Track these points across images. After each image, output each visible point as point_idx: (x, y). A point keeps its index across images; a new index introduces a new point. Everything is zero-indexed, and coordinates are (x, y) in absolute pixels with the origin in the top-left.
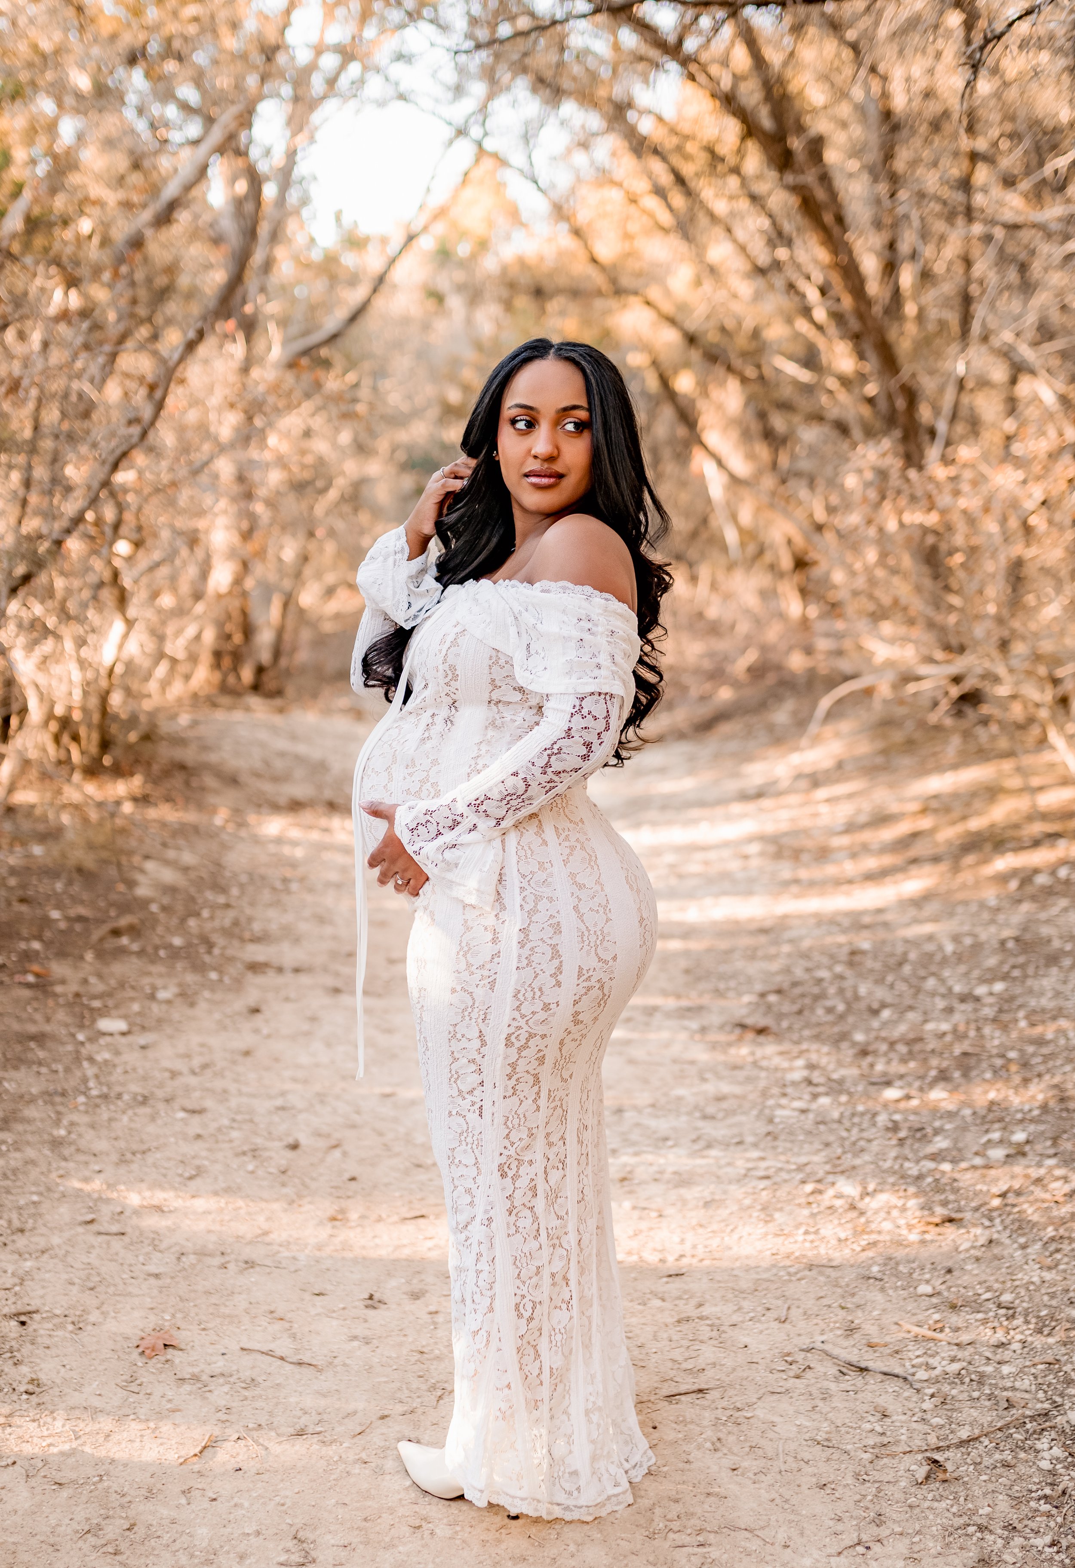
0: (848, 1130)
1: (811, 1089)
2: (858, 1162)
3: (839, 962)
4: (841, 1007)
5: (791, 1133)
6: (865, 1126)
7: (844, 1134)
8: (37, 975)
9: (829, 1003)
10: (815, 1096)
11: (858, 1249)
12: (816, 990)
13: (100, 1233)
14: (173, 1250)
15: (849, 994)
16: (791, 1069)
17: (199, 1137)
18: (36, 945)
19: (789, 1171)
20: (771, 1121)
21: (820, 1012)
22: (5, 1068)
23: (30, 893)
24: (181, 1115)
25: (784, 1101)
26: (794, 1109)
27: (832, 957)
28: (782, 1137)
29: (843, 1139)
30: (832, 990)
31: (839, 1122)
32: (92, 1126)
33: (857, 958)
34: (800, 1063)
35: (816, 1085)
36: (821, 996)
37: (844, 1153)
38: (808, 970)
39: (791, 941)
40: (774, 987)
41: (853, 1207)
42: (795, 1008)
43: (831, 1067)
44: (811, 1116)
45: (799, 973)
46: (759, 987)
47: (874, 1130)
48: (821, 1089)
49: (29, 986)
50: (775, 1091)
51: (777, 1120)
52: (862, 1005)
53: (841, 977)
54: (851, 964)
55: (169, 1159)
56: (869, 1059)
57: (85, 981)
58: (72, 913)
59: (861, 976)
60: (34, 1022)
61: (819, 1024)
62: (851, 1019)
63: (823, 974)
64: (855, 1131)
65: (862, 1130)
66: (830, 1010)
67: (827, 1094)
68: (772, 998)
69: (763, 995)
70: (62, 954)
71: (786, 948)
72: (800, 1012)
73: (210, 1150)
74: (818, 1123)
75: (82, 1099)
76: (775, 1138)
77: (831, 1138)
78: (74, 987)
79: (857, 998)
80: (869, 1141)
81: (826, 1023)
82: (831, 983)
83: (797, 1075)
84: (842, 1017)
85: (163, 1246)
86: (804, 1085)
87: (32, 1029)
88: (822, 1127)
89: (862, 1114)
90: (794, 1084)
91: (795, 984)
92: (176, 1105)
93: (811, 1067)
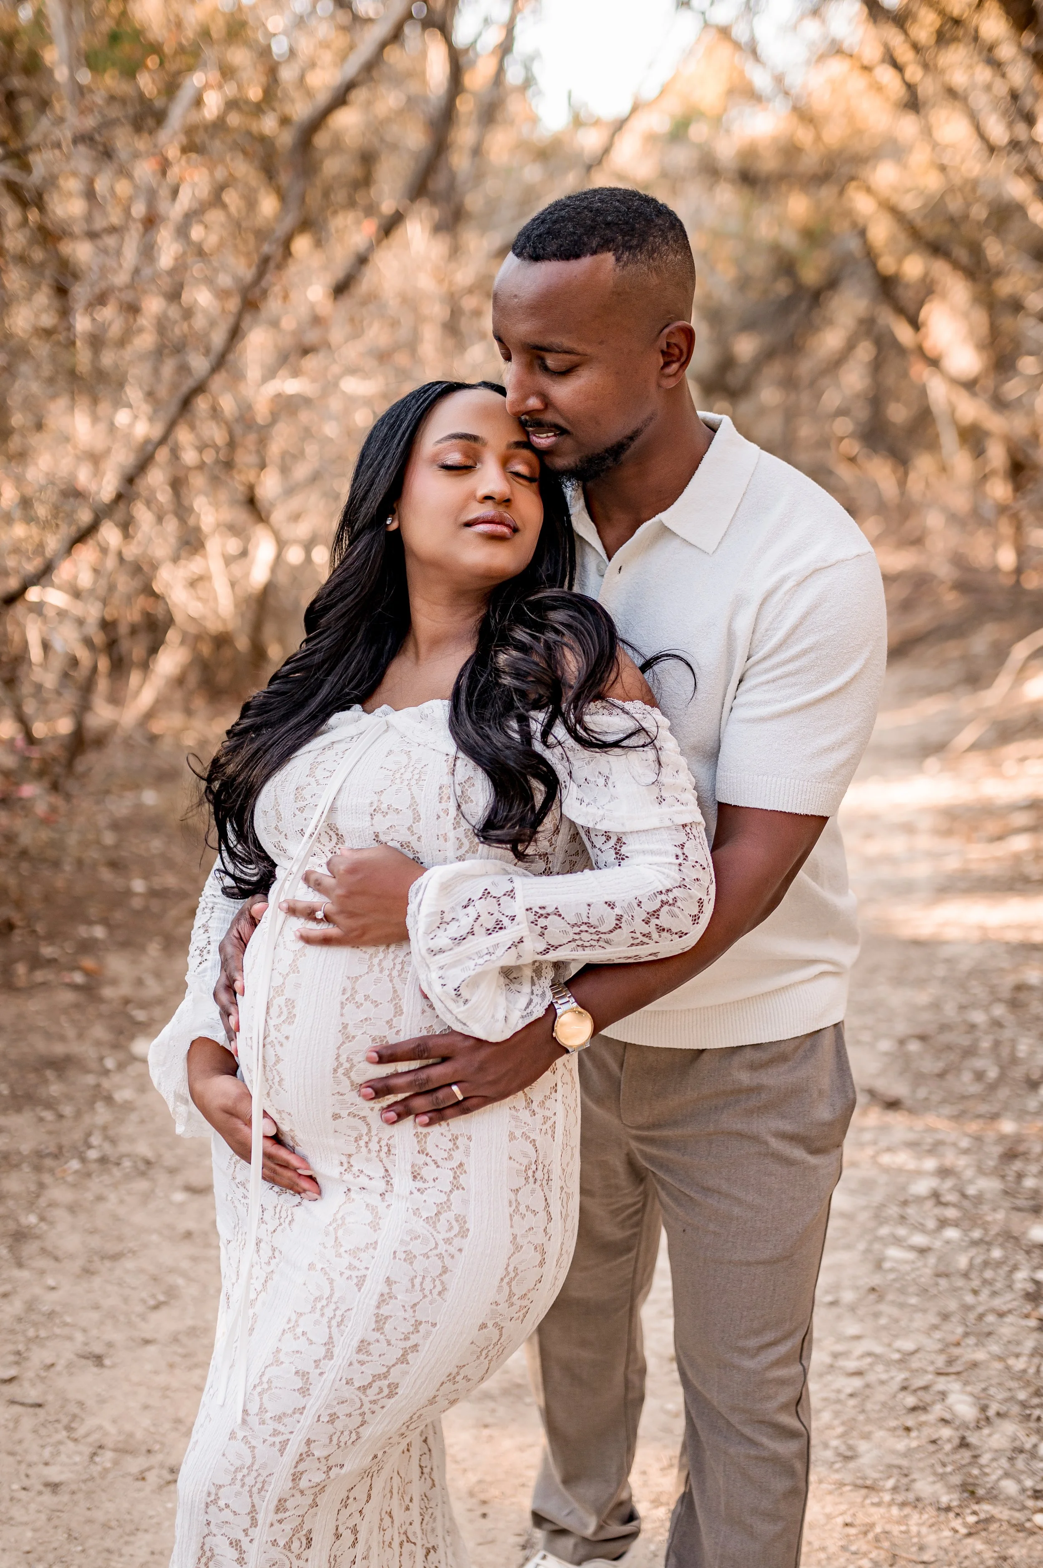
0: (975, 1292)
1: (938, 1211)
2: (980, 1355)
3: (999, 1000)
4: (993, 1073)
5: (902, 1291)
6: (999, 1285)
7: (969, 1299)
8: (87, 973)
9: (979, 1063)
10: (943, 1223)
11: (963, 1531)
12: (965, 1041)
13: (13, 1402)
14: (90, 1439)
15: (1005, 1052)
16: (919, 1173)
17: (188, 1235)
18: (99, 932)
19: (889, 1363)
20: (878, 1265)
21: (967, 1077)
22: (5, 1111)
23: (123, 854)
24: (179, 1197)
25: (902, 1231)
26: (913, 1248)
27: (993, 990)
28: (890, 1297)
29: (968, 1308)
30: (986, 1044)
31: (966, 1275)
32: (72, 1209)
33: (1023, 996)
34: (930, 1164)
35: (946, 1205)
36: (970, 1052)
37: (966, 1335)
38: (962, 1008)
39: (948, 961)
40: (919, 1030)
41: (963, 1444)
42: (939, 1066)
43: (969, 1173)
44: (932, 1260)
45: (950, 1011)
46: (901, 1028)
47: (1009, 1296)
48: (951, 1213)
49: (75, 987)
50: (893, 1210)
51: (887, 1265)
52: (1018, 1073)
53: (997, 1024)
54: (1014, 1004)
55: (141, 1271)
56: (1017, 1165)
57: (139, 982)
58: (158, 882)
59: (1023, 1025)
60: (62, 1038)
61: (964, 1098)
62: (1003, 1093)
63: (978, 1017)
64: (985, 1293)
65: (994, 1294)
66: (979, 1076)
67: (956, 1224)
68: (914, 1047)
69: (902, 1042)
70: (125, 945)
71: (941, 971)
72: (941, 1075)
73: (194, 1259)
74: (938, 1275)
75: (75, 1164)
76: (881, 1299)
77: (952, 1305)
78: (125, 989)
79: (1014, 1060)
80: (1001, 1315)
81: (972, 1096)
82: (987, 1033)
83: (922, 1187)
84: (993, 1087)
85: (81, 1431)
86: (929, 1204)
87: (59, 1049)
88: (943, 1283)
89: (999, 1264)
90: (919, 1200)
91: (944, 1027)
92: (180, 1180)
93: (944, 1172)
